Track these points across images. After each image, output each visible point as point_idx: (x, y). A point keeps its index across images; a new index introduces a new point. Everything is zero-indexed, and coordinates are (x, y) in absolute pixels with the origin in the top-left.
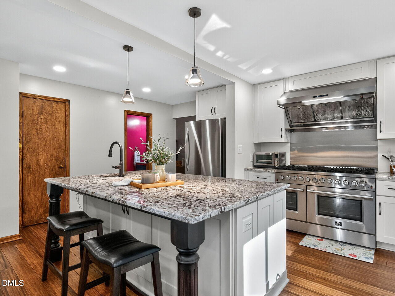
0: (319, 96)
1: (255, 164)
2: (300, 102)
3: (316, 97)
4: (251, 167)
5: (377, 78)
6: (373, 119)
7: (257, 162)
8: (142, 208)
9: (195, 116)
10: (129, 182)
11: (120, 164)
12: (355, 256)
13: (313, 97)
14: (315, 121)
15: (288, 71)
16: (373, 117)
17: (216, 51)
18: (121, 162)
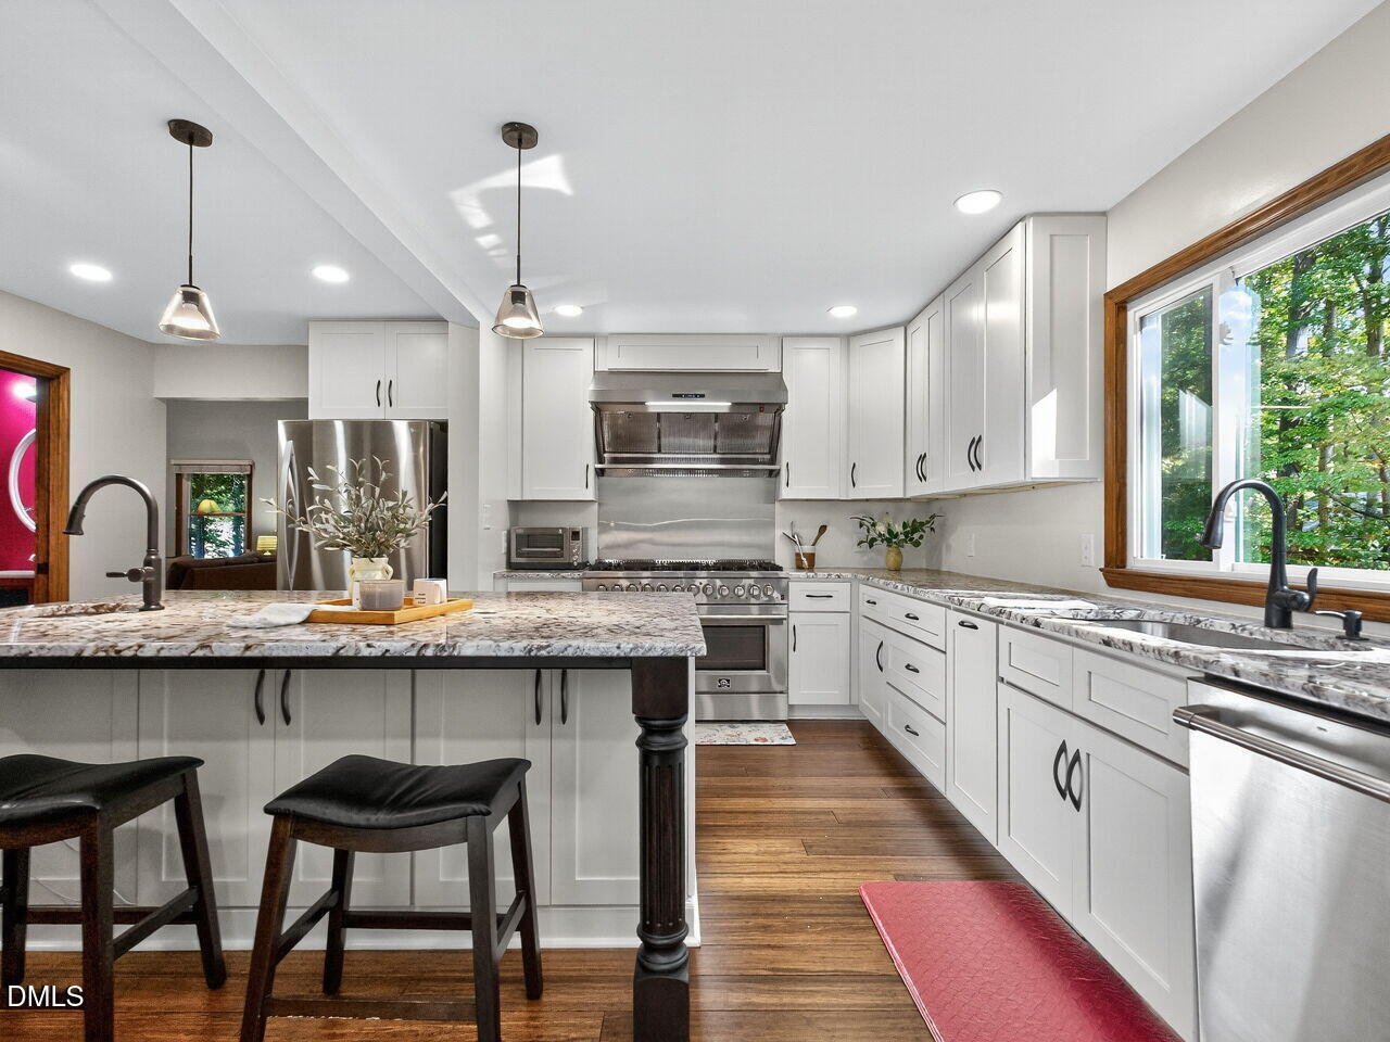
0: (686, 396)
1: (514, 559)
2: (643, 403)
3: (680, 396)
4: (503, 570)
5: (781, 373)
6: (768, 457)
7: (518, 555)
8: (530, 650)
9: (305, 402)
10: (306, 614)
11: (148, 563)
12: (765, 740)
13: (675, 396)
14: (660, 451)
15: (614, 321)
16: (769, 453)
17: (485, 231)
18: (149, 553)
